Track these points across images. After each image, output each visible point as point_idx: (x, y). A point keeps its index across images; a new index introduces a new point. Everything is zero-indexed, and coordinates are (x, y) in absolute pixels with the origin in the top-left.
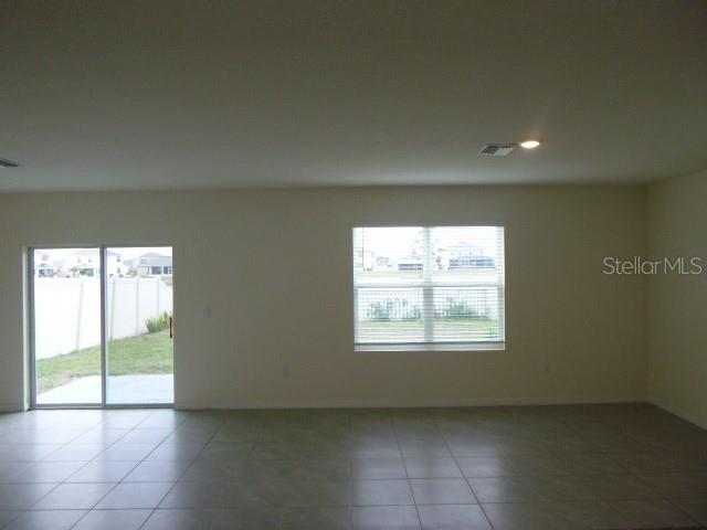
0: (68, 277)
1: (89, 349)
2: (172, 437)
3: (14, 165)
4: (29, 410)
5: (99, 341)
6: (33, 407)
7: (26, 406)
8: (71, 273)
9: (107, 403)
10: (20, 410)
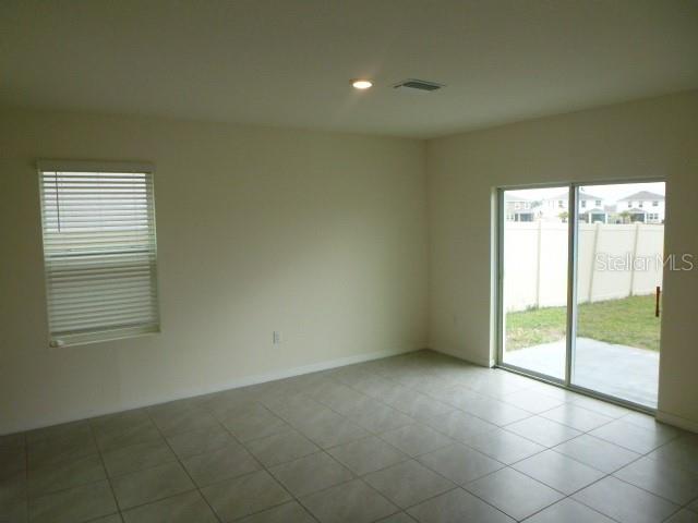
0: (618, 222)
1: (602, 303)
2: (653, 455)
3: (436, 88)
4: (494, 367)
5: (564, 302)
6: (499, 365)
7: (492, 363)
8: (621, 218)
9: (572, 382)
10: (485, 366)
